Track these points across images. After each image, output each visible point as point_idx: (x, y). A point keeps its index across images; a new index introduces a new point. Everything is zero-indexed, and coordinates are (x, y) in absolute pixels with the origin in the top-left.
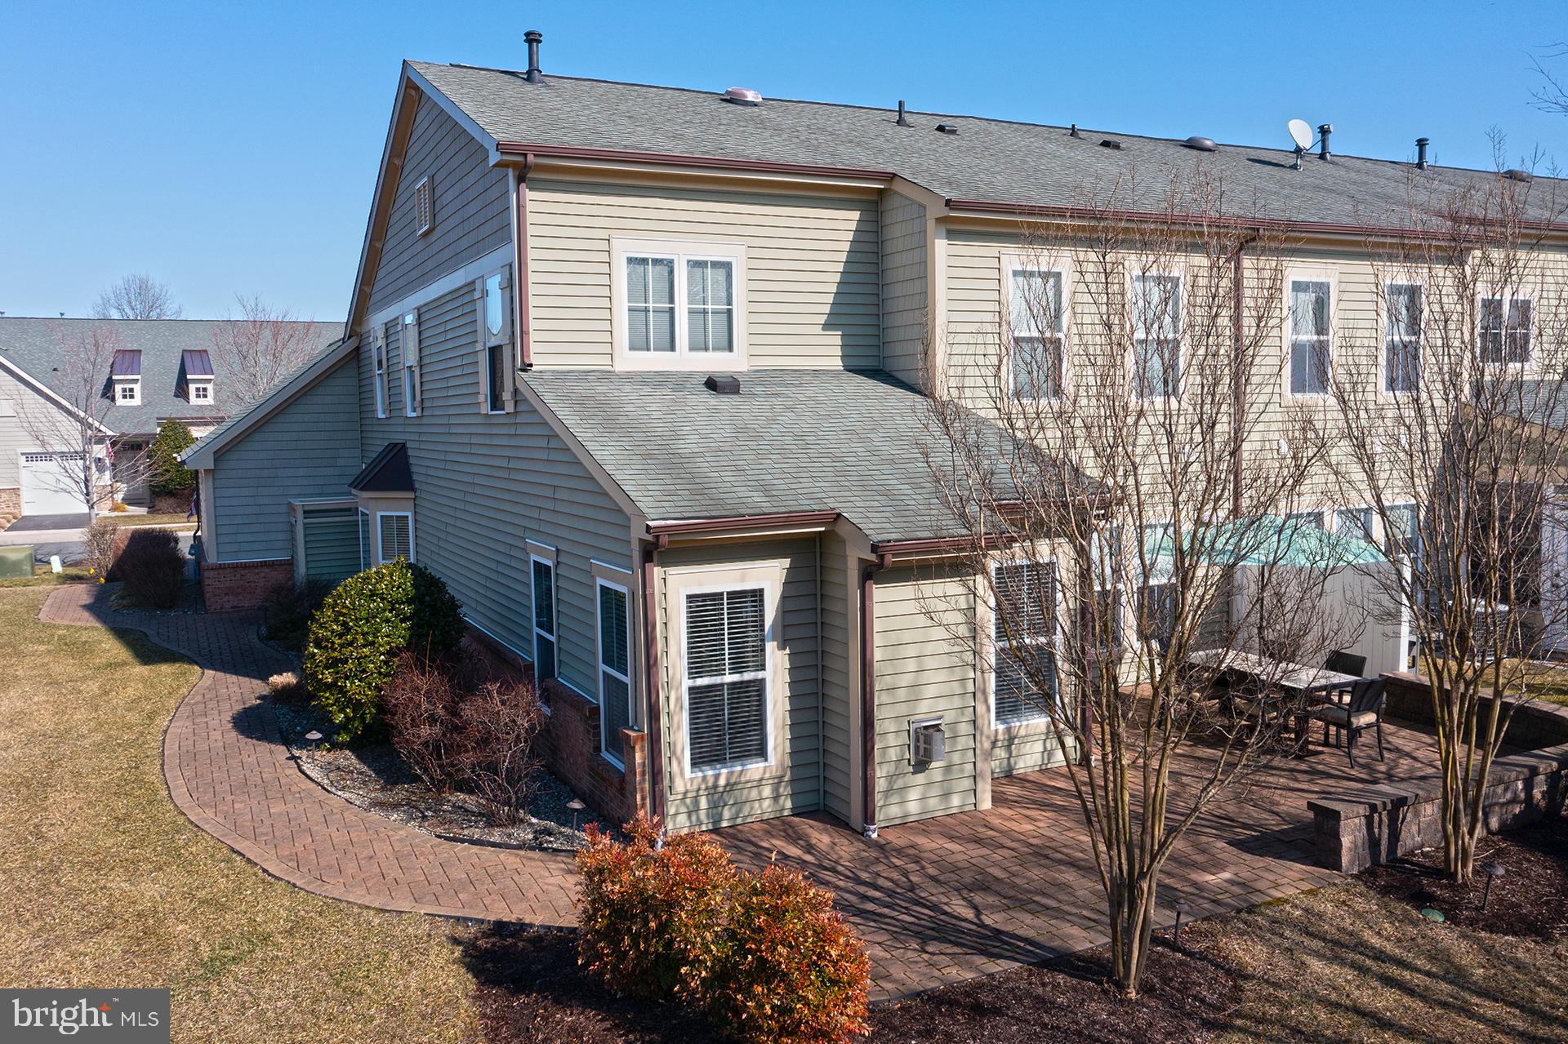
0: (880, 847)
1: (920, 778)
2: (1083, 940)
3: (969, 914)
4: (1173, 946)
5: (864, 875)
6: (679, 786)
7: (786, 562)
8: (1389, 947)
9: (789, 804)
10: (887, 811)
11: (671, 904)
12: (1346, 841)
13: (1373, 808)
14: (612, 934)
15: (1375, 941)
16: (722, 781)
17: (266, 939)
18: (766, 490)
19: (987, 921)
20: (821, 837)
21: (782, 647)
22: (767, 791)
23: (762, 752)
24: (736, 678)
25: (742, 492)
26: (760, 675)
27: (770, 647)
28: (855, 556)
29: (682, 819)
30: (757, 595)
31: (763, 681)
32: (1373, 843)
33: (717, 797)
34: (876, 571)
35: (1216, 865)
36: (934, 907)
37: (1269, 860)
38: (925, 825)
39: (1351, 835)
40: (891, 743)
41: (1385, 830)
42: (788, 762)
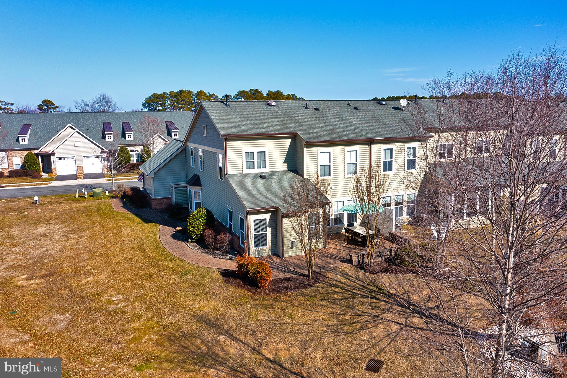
0: (284, 260)
1: (292, 250)
2: (307, 273)
3: (293, 270)
4: (320, 274)
5: (280, 264)
6: (252, 250)
7: (270, 214)
8: (351, 275)
9: (271, 253)
10: (286, 255)
11: (248, 265)
12: (353, 260)
13: (359, 255)
14: (240, 269)
15: (350, 274)
16: (259, 249)
17: (192, 271)
18: (267, 202)
19: (295, 270)
20: (275, 258)
21: (269, 228)
22: (267, 251)
23: (266, 245)
24: (262, 233)
25: (263, 203)
26: (266, 232)
27: (268, 228)
28: (281, 214)
29: (253, 255)
30: (266, 219)
31: (266, 233)
32: (359, 260)
33: (259, 252)
34: (283, 217)
35: (335, 263)
36: (289, 268)
37: (343, 263)
38: (292, 257)
39: (355, 259)
40: (286, 244)
41: (361, 259)
42: (271, 246)
